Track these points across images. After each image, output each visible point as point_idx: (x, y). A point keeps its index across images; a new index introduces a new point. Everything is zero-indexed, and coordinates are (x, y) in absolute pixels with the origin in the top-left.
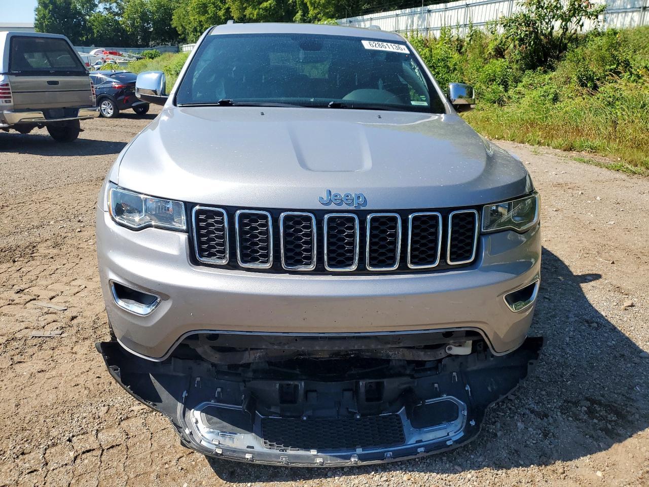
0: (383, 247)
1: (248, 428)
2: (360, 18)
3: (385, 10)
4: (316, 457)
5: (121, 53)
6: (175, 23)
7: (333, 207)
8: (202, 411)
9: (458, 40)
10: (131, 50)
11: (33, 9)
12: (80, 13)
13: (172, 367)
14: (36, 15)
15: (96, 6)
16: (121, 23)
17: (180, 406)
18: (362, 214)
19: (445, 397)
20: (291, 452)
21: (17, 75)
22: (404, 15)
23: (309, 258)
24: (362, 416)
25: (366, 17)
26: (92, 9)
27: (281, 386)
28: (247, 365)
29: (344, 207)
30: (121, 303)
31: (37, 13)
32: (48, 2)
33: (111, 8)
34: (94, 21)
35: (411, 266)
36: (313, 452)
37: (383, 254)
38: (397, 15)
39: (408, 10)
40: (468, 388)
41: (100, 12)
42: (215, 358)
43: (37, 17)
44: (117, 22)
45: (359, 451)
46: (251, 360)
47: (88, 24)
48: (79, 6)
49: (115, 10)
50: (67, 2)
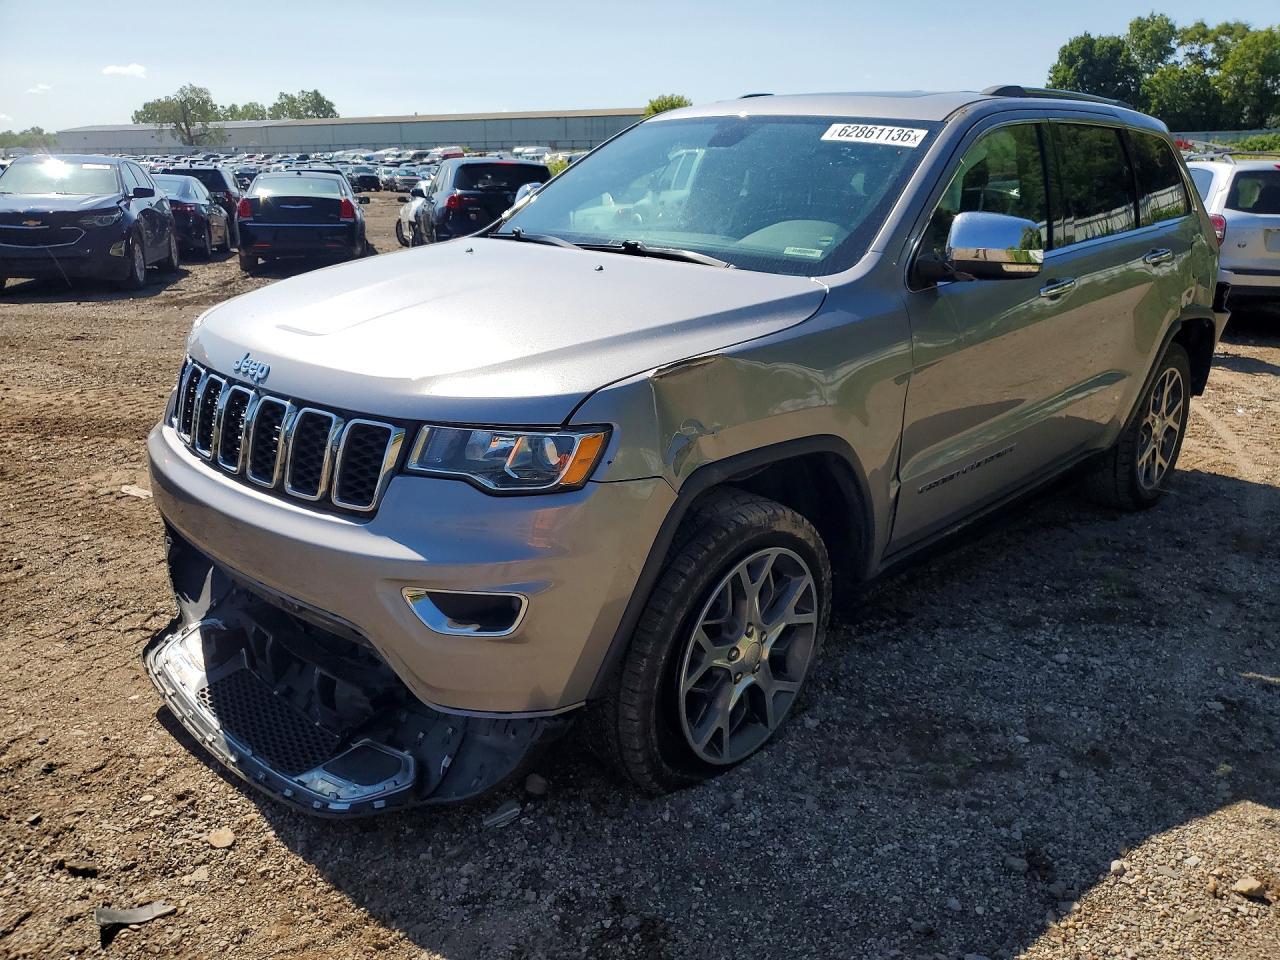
4: (212, 733)
5: (1190, 142)
10: (1217, 137)
11: (1049, 66)
12: (1134, 71)
14: (1050, 78)
15: (1172, 51)
16: (1212, 82)
17: (203, 615)
20: (205, 712)
26: (1161, 58)
31: (1052, 75)
32: (1077, 53)
33: (1201, 53)
34: (1157, 82)
41: (1176, 62)
43: (1050, 82)
44: (1205, 81)
45: (249, 752)
47: (1145, 88)
48: (1135, 57)
49: (1210, 56)
50: (1116, 48)
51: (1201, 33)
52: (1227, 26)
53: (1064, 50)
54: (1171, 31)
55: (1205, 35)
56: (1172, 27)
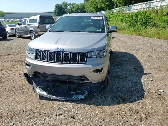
0: (66, 59)
1: (45, 91)
2: (131, 5)
3: (139, 3)
4: (55, 97)
6: (85, 9)
7: (57, 51)
8: (39, 87)
9: (157, 10)
12: (64, 9)
13: (36, 79)
15: (68, 6)
17: (36, 86)
18: (63, 52)
19: (84, 91)
20: (51, 96)
21: (41, 24)
22: (145, 4)
23: (53, 60)
24: (68, 92)
25: (134, 5)
26: (66, 7)
27: (53, 84)
28: (48, 80)
29: (60, 51)
30: (27, 66)
32: (57, 6)
35: (72, 63)
36: (55, 96)
37: (66, 60)
38: (142, 4)
39: (145, 3)
40: (90, 90)
42: (42, 78)
45: (63, 97)
46: (49, 79)
47: (66, 11)
48: (64, 7)
49: (72, 7)
50: (61, 6)
51: (70, 4)
52: (73, 3)
53: (55, 6)
54: (67, 4)
55: (71, 5)
56: (67, 3)
